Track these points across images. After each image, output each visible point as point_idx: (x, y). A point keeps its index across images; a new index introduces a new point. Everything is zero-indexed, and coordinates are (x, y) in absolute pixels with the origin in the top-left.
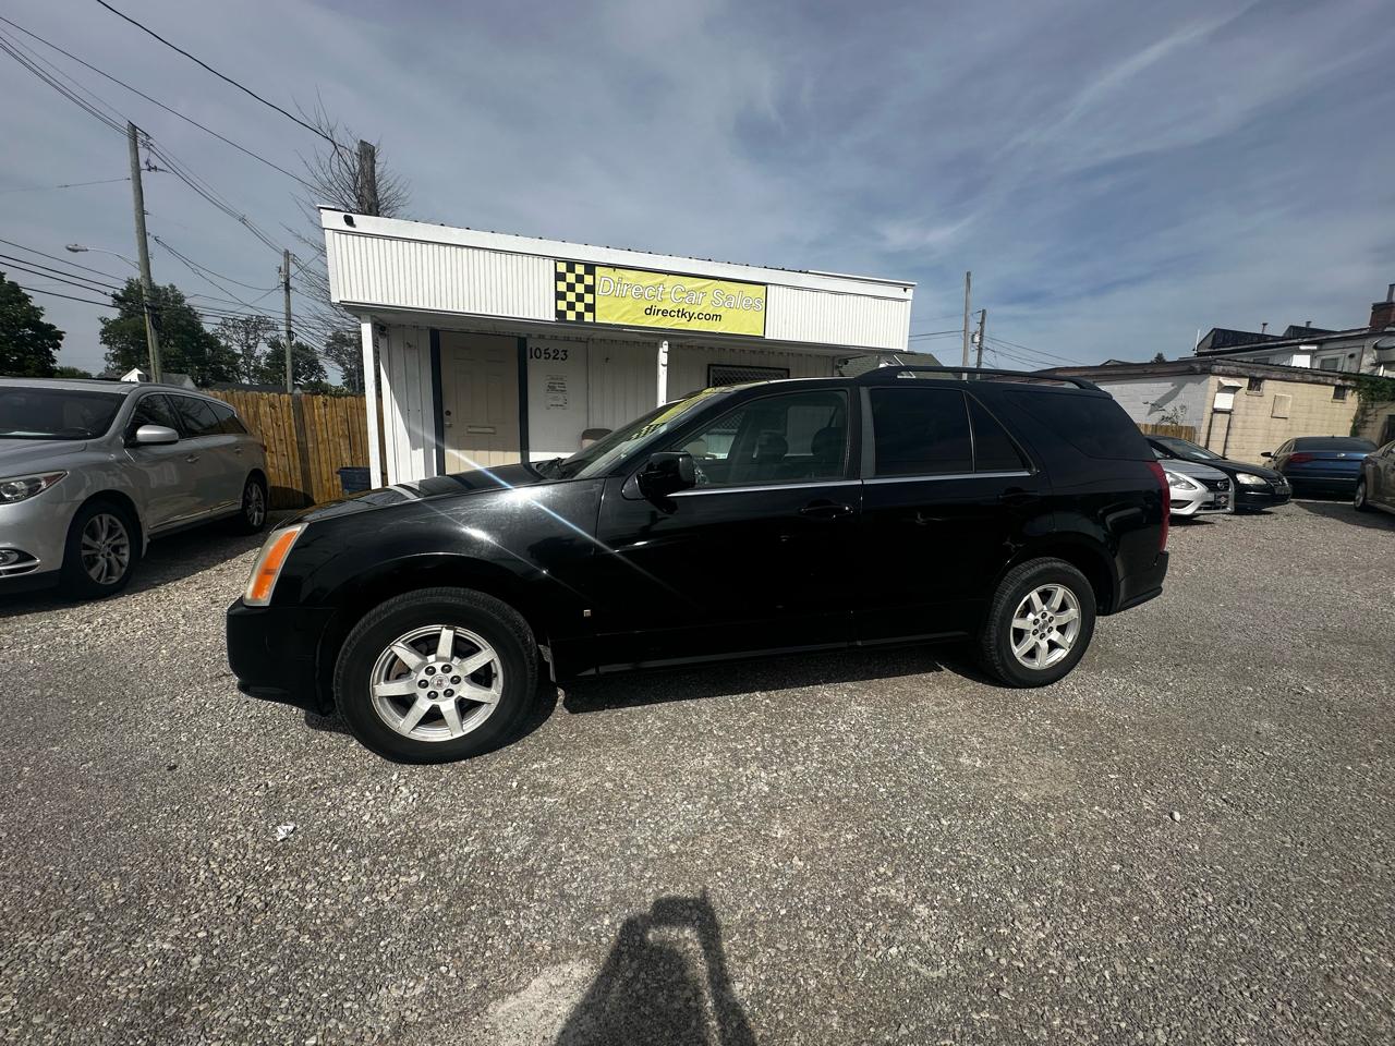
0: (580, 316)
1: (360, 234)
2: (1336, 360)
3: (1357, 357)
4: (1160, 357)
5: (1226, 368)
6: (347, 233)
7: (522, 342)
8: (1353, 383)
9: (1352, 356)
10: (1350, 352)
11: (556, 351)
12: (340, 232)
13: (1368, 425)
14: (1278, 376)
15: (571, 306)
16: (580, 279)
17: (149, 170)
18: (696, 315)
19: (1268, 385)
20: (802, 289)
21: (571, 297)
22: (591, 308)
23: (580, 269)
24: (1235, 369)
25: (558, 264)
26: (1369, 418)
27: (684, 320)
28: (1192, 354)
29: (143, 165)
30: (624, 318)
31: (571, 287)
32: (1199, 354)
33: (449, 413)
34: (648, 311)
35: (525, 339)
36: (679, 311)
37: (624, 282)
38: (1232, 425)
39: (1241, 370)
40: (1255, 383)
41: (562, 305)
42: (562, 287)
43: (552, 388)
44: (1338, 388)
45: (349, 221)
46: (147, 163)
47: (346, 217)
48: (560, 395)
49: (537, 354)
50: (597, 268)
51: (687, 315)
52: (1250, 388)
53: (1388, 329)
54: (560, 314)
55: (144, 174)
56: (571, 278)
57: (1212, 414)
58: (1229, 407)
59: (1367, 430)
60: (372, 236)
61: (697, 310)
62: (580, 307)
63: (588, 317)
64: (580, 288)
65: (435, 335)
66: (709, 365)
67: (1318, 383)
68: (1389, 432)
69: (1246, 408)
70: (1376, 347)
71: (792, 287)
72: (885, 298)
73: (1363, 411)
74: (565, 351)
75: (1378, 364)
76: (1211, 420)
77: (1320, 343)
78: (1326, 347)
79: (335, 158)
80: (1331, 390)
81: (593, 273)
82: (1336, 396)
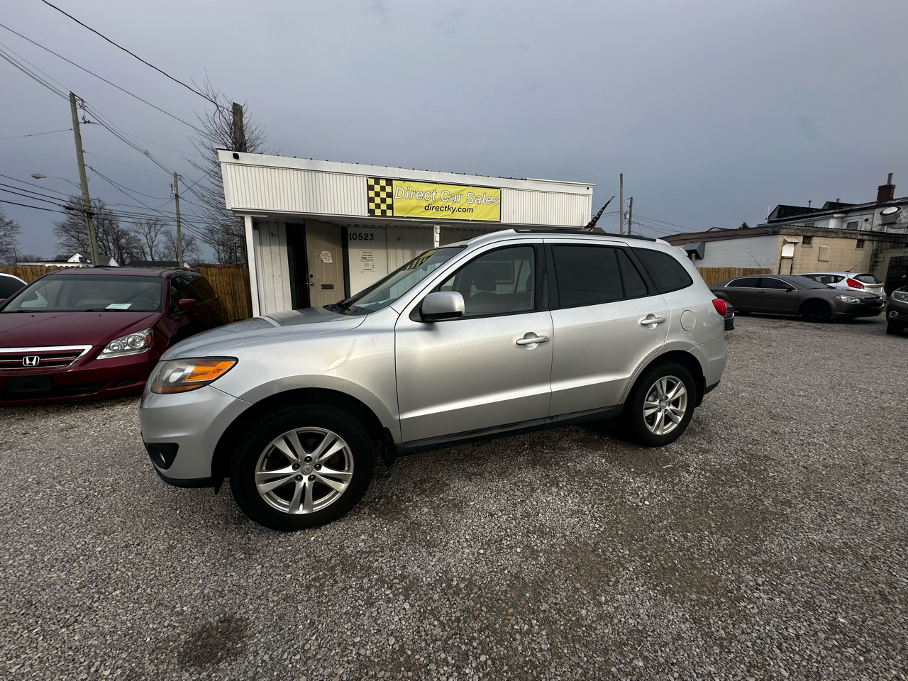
0: (384, 212)
1: (243, 165)
2: (856, 223)
3: (870, 220)
4: (745, 226)
5: (789, 231)
6: (235, 164)
7: (344, 229)
8: (871, 238)
9: (866, 220)
10: (865, 217)
11: (366, 234)
12: (230, 164)
13: (879, 263)
14: (822, 235)
15: (378, 206)
16: (383, 189)
17: (85, 123)
18: (457, 209)
19: (817, 242)
20: (523, 190)
21: (378, 200)
22: (390, 207)
23: (383, 183)
24: (794, 231)
25: (369, 180)
26: (880, 260)
27: (449, 212)
29: (80, 120)
30: (413, 212)
31: (377, 194)
32: (770, 222)
34: (427, 208)
35: (346, 228)
36: (446, 207)
37: (411, 189)
38: (793, 267)
39: (798, 231)
40: (807, 240)
41: (372, 206)
42: (372, 194)
43: (364, 259)
44: (859, 241)
45: (236, 157)
46: (83, 118)
47: (234, 154)
48: (370, 263)
49: (354, 237)
50: (394, 181)
51: (451, 209)
52: (804, 243)
53: (888, 202)
54: (371, 212)
55: (81, 126)
56: (377, 188)
57: (781, 260)
58: (792, 255)
59: (878, 267)
60: (251, 166)
61: (457, 206)
62: (383, 207)
63: (389, 213)
64: (383, 195)
65: (289, 226)
67: (844, 238)
68: (891, 267)
69: (802, 255)
70: (881, 214)
71: (516, 189)
72: (575, 194)
73: (875, 255)
74: (372, 234)
75: (884, 225)
76: (780, 264)
77: (846, 212)
78: (849, 215)
79: (217, 114)
80: (855, 242)
81: (391, 185)
82: (858, 246)
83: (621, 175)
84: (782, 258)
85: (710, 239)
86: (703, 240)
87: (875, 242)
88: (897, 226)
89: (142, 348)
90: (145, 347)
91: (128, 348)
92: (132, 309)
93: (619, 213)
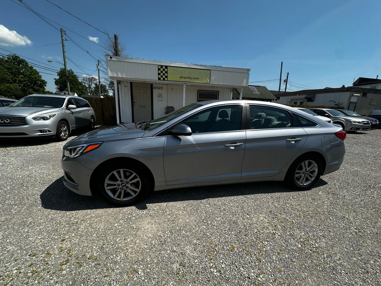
1: (113, 61)
4: (343, 86)
5: (355, 90)
6: (111, 60)
7: (152, 85)
11: (160, 87)
12: (109, 60)
14: (373, 92)
15: (162, 77)
16: (164, 70)
18: (192, 78)
19: (368, 95)
20: (220, 71)
21: (162, 74)
22: (166, 77)
23: (164, 67)
24: (358, 90)
25: (159, 66)
28: (352, 85)
29: (64, 39)
31: (162, 72)
32: (354, 86)
33: (134, 102)
34: (180, 77)
35: (152, 84)
36: (188, 77)
37: (175, 70)
38: (356, 107)
39: (360, 90)
40: (365, 94)
41: (160, 76)
42: (160, 72)
43: (159, 96)
47: (110, 57)
48: (161, 98)
49: (156, 88)
50: (168, 67)
51: (190, 78)
52: (363, 96)
54: (159, 79)
56: (162, 70)
58: (355, 101)
60: (115, 61)
62: (164, 77)
63: (166, 79)
64: (164, 72)
65: (131, 83)
66: (198, 90)
69: (361, 102)
71: (217, 70)
72: (243, 73)
74: (162, 87)
76: (349, 105)
83: (282, 62)
84: (350, 102)
85: (318, 93)
86: (315, 93)
93: (279, 80)
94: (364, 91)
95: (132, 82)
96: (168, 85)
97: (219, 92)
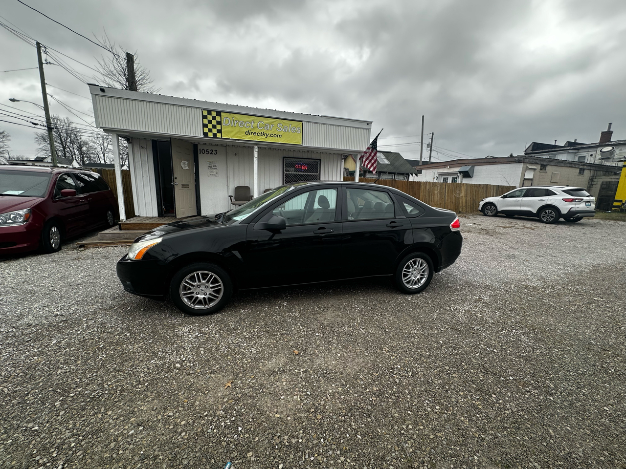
0: (215, 135)
1: (108, 97)
2: (584, 157)
3: (594, 155)
4: (511, 155)
5: (530, 160)
6: (102, 96)
7: (196, 146)
8: (589, 168)
9: (591, 155)
10: (591, 153)
11: (211, 150)
12: (99, 95)
13: (594, 186)
14: (554, 164)
15: (210, 130)
16: (214, 118)
17: (47, 64)
18: (269, 135)
19: (549, 168)
20: (320, 123)
21: (210, 126)
22: (220, 131)
23: (214, 114)
24: (534, 161)
25: (204, 111)
26: (594, 183)
27: (264, 137)
28: (523, 154)
29: (44, 62)
30: (236, 135)
31: (210, 122)
32: (526, 154)
34: (247, 133)
36: (261, 133)
37: (235, 119)
39: (537, 161)
40: (543, 167)
41: (206, 130)
42: (206, 122)
43: (210, 167)
44: (581, 169)
45: (103, 91)
46: (46, 60)
47: (101, 89)
48: (214, 170)
49: (203, 152)
50: (222, 114)
51: (265, 135)
52: (541, 169)
53: (607, 143)
54: (205, 134)
55: (44, 66)
56: (210, 118)
57: (524, 181)
58: (532, 178)
59: (593, 189)
60: (111, 97)
61: (270, 133)
62: (215, 131)
63: (219, 135)
64: (214, 122)
65: (154, 142)
66: (283, 157)
67: (570, 167)
68: (602, 189)
69: (539, 178)
70: (601, 151)
71: (314, 123)
72: (359, 128)
73: (592, 180)
74: (216, 150)
75: (602, 159)
76: (523, 183)
77: (578, 149)
78: (580, 151)
79: (115, 61)
80: (578, 171)
81: (220, 116)
82: (580, 173)
83: (423, 116)
84: (525, 179)
85: (478, 164)
86: (473, 165)
87: (592, 171)
88: (611, 160)
89: (20, 222)
90: (24, 221)
91: (10, 221)
92: (23, 195)
93: (420, 143)
94: (542, 163)
95: (156, 139)
96: (228, 147)
97: (320, 160)
